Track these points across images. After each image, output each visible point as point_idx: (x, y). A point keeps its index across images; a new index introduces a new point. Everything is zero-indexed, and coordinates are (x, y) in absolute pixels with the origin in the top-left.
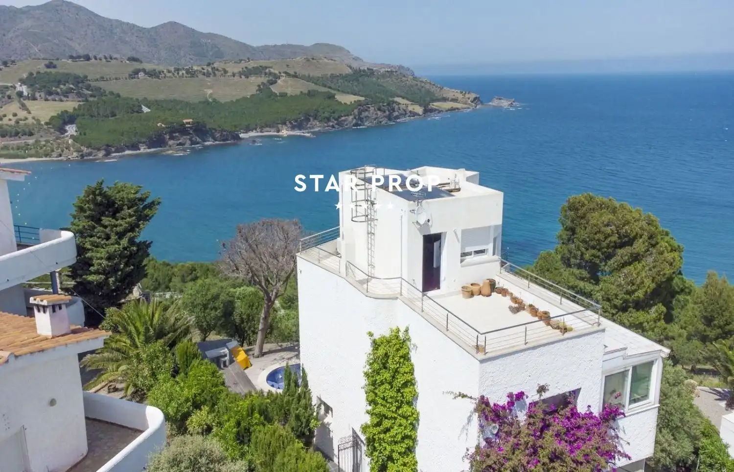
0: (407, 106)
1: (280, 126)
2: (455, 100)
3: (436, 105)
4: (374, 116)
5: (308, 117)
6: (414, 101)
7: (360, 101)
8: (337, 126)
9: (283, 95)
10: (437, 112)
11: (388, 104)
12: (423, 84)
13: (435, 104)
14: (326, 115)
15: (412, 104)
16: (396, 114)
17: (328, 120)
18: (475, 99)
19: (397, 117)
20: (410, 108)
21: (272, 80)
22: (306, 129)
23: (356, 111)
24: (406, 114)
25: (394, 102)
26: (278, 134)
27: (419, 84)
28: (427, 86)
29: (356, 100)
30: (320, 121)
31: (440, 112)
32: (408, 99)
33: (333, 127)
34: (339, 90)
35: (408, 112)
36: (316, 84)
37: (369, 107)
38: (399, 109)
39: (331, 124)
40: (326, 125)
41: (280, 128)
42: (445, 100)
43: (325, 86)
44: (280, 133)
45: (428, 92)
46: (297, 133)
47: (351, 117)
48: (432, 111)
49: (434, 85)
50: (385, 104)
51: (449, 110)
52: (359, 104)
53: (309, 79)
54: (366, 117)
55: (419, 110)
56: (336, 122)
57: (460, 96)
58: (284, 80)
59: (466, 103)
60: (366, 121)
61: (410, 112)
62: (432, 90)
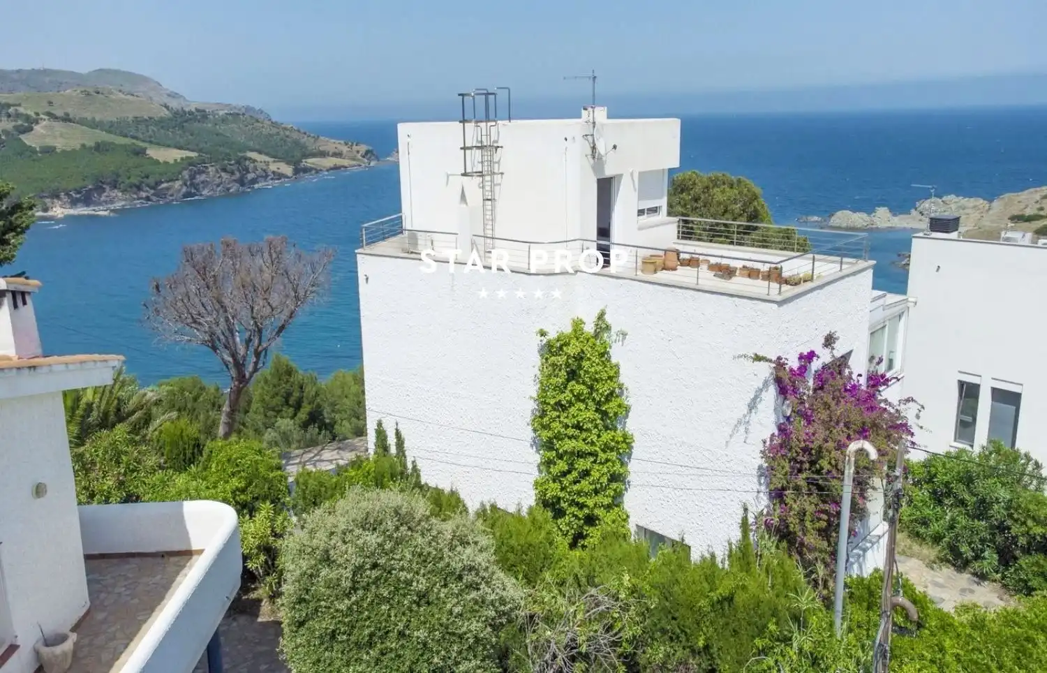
0: (267, 163)
1: (48, 200)
2: (338, 155)
3: (310, 162)
4: (218, 181)
5: (100, 184)
6: (277, 157)
7: (191, 158)
8: (154, 198)
9: (49, 150)
10: (313, 172)
11: (238, 162)
12: (287, 133)
13: (310, 160)
14: (134, 180)
15: (274, 162)
16: (250, 176)
17: (139, 188)
18: (367, 152)
19: (254, 181)
20: (273, 167)
21: (22, 125)
22: (100, 204)
23: (186, 174)
24: (267, 176)
25: (246, 159)
26: (45, 214)
27: (282, 133)
28: (295, 136)
29: (184, 156)
30: (124, 191)
31: (317, 171)
32: (267, 154)
33: (148, 199)
34: (151, 142)
35: (270, 173)
36: (109, 132)
37: (206, 167)
38: (255, 169)
39: (144, 194)
40: (135, 196)
41: (49, 204)
42: (323, 154)
43: (126, 136)
44: (50, 213)
45: (296, 143)
46: (82, 210)
47: (177, 184)
48: (306, 170)
49: (305, 133)
50: (233, 162)
51: (332, 169)
52: (189, 162)
53: (94, 125)
54: (203, 182)
55: (287, 170)
56: (152, 191)
57: (345, 149)
58: (46, 126)
59: (354, 159)
60: (204, 188)
61: (274, 172)
62: (303, 141)
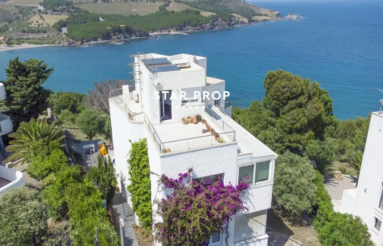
0: (239, 18)
1: (170, 29)
2: (266, 15)
3: (255, 18)
4: (221, 24)
5: (185, 24)
6: (243, 16)
7: (213, 15)
8: (200, 29)
9: (173, 12)
10: (256, 22)
11: (229, 17)
12: (249, 6)
13: (255, 17)
14: (195, 23)
15: (242, 17)
16: (233, 23)
17: (196, 26)
18: (278, 14)
19: (234, 25)
20: (241, 19)
21: (167, 4)
22: (184, 31)
23: (211, 21)
24: (238, 23)
25: (232, 16)
26: (169, 33)
27: (247, 6)
28: (251, 7)
29: (211, 15)
30: (192, 26)
31: (257, 22)
32: (240, 15)
33: (198, 29)
34: (202, 9)
35: (240, 22)
36: (190, 6)
37: (218, 19)
38: (235, 20)
39: (197, 28)
40: (195, 28)
41: (170, 30)
42: (261, 15)
43: (195, 7)
44: (170, 33)
45: (251, 10)
46: (179, 33)
47: (209, 24)
48: (253, 21)
49: (255, 6)
50: (227, 17)
51: (262, 21)
52: (213, 17)
53: (187, 3)
54: (216, 24)
55: (246, 20)
56: (200, 27)
57: (269, 13)
58: (173, 4)
59: (272, 17)
60: (216, 26)
61: (241, 21)
62: (254, 10)
